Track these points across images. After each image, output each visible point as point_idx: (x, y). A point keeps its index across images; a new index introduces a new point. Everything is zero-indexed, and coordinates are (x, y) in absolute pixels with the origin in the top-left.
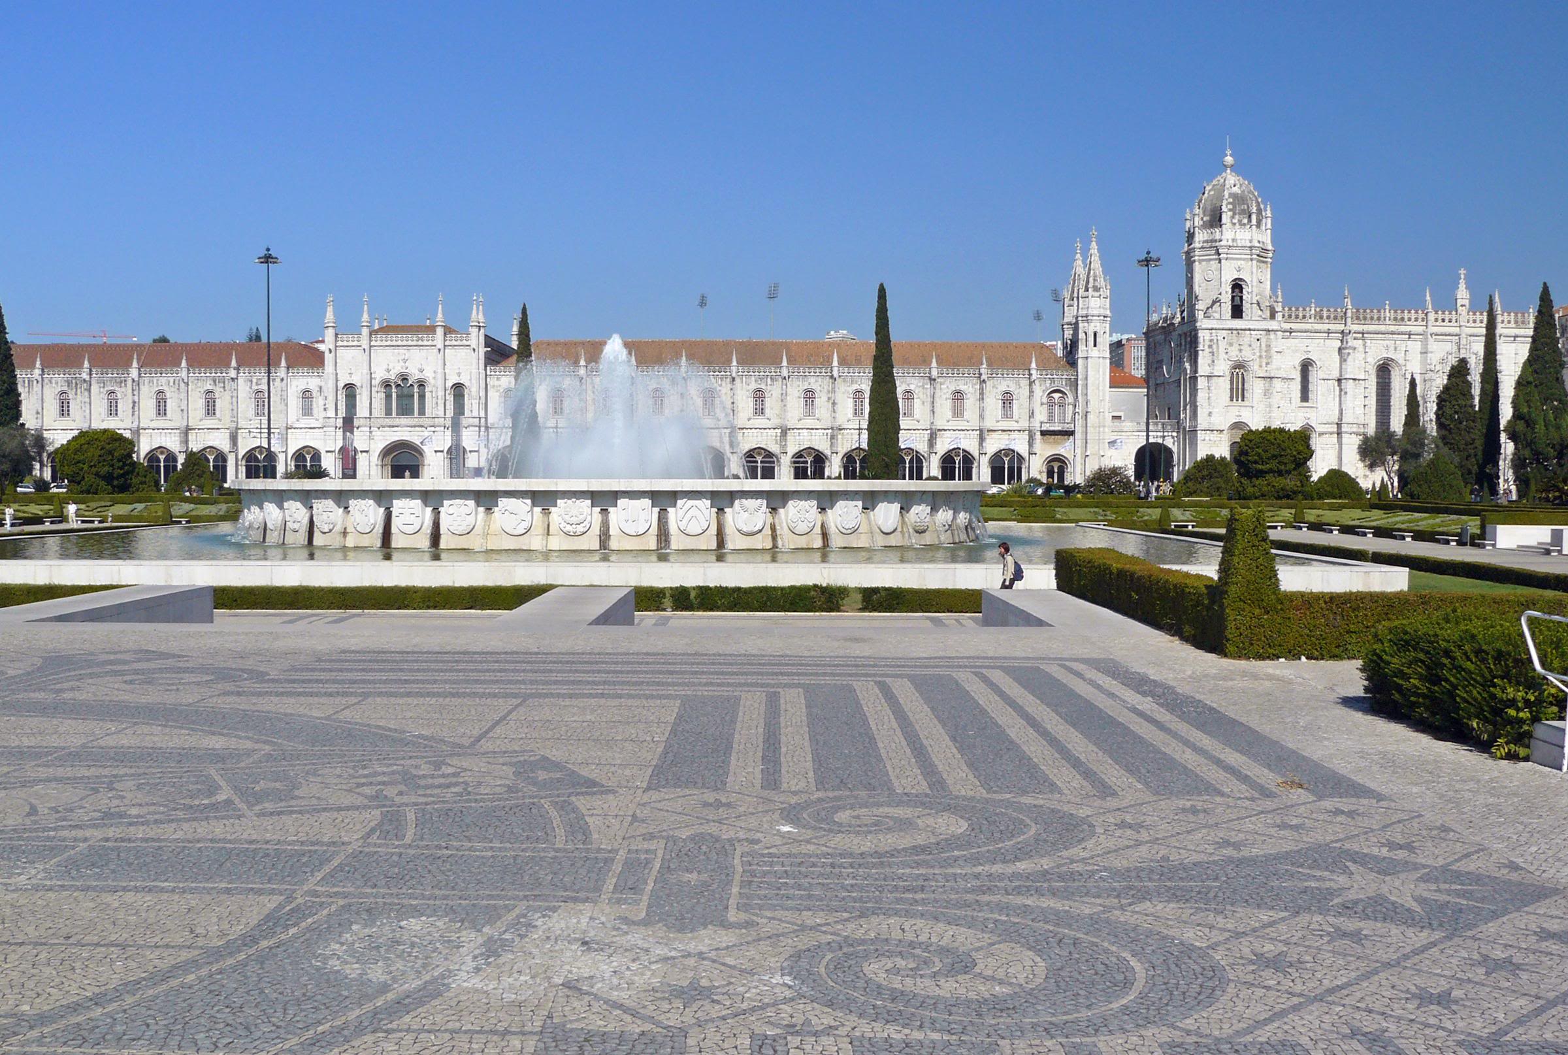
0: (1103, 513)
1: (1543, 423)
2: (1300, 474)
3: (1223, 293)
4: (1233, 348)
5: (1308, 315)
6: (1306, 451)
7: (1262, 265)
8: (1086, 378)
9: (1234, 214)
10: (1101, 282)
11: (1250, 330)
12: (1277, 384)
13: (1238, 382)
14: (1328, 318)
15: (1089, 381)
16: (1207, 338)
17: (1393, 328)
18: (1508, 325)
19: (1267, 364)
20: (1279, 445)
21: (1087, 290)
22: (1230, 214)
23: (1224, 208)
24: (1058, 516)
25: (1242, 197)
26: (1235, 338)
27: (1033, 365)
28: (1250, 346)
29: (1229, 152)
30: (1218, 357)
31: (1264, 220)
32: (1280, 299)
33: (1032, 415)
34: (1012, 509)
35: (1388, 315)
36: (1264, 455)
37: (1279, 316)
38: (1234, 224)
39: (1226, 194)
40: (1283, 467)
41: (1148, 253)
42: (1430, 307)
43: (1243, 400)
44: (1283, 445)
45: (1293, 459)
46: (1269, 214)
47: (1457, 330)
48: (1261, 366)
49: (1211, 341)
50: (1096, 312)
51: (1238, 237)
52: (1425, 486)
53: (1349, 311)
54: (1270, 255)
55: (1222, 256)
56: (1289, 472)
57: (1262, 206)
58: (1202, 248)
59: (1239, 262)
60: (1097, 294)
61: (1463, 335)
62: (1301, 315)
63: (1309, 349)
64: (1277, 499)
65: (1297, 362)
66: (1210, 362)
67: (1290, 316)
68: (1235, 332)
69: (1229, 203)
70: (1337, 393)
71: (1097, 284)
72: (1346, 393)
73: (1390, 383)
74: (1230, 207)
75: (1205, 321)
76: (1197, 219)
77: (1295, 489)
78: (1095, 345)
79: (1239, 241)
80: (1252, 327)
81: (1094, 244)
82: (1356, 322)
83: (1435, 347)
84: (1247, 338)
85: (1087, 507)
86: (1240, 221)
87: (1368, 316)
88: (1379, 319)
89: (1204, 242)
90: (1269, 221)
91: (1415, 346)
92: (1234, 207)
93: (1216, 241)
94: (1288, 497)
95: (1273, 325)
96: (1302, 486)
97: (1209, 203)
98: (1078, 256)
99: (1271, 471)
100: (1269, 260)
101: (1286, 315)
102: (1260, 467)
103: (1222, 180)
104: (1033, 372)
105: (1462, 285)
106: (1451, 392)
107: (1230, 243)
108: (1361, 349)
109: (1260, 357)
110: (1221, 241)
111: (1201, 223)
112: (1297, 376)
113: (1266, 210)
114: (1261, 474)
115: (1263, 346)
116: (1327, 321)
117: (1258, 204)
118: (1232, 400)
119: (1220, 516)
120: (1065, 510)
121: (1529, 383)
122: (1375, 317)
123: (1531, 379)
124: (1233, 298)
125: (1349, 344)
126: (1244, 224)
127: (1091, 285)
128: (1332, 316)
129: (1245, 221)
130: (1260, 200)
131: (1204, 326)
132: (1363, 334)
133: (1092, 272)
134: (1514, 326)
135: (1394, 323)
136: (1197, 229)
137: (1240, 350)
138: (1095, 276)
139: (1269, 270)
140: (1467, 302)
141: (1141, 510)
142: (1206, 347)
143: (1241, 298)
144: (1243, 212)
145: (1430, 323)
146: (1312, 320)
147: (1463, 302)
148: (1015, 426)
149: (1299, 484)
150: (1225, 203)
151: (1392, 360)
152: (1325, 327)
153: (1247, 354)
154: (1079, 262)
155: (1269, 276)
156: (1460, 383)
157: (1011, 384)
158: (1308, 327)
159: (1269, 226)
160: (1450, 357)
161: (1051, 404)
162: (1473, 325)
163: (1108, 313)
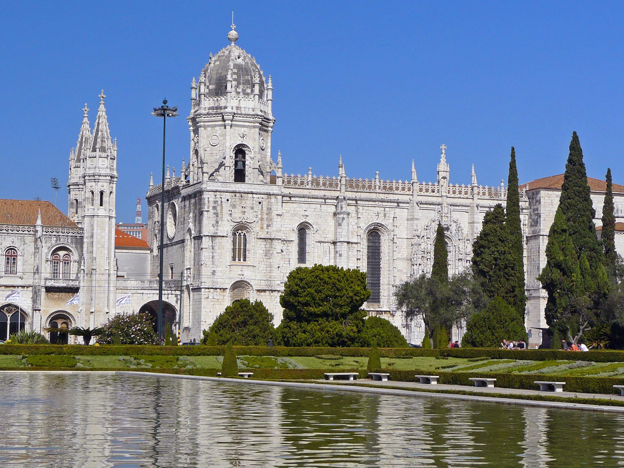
0: (135, 362)
1: (579, 272)
2: (356, 318)
3: (228, 157)
4: (236, 210)
5: (305, 182)
6: (363, 292)
7: (263, 133)
8: (92, 237)
9: (239, 84)
10: (108, 144)
11: (252, 193)
12: (278, 246)
13: (240, 243)
14: (324, 184)
15: (95, 240)
16: (211, 200)
17: (382, 196)
18: (483, 197)
19: (268, 226)
20: (334, 284)
21: (94, 150)
22: (234, 83)
23: (229, 77)
24: (79, 365)
25: (245, 68)
26: (237, 200)
27: (39, 222)
28: (252, 208)
29: (233, 27)
30: (222, 218)
31: (266, 91)
32: (280, 165)
33: (37, 271)
34: (20, 357)
35: (378, 183)
36: (317, 296)
37: (279, 181)
38: (239, 93)
39: (231, 64)
40: (338, 310)
41: (165, 102)
42: (416, 178)
43: (245, 260)
44: (339, 285)
45: (348, 300)
46: (270, 87)
47: (439, 200)
48: (262, 228)
49: (215, 202)
50: (103, 172)
51: (242, 106)
52: (488, 333)
53: (343, 179)
54: (271, 124)
55: (227, 122)
56: (344, 316)
57: (264, 79)
58: (208, 114)
59: (243, 129)
60: (104, 155)
61: (445, 205)
62: (299, 181)
63: (306, 213)
64: (331, 346)
65: (295, 225)
66: (214, 222)
67: (289, 182)
68: (238, 195)
69: (234, 73)
70: (332, 255)
71: (104, 145)
72: (341, 255)
73: (379, 247)
74: (235, 76)
75: (210, 183)
76: (202, 87)
77: (352, 334)
78: (101, 205)
79: (243, 109)
80: (254, 191)
81: (102, 107)
82: (349, 189)
83: (420, 215)
84: (249, 201)
85: (114, 354)
86: (244, 91)
87: (360, 184)
88: (370, 187)
89: (209, 109)
90: (270, 93)
91: (402, 213)
92: (239, 77)
93: (221, 108)
94: (343, 344)
95: (274, 189)
96: (359, 332)
97: (215, 72)
98: (86, 120)
99: (325, 315)
100: (270, 129)
101: (286, 180)
102: (312, 309)
103: (227, 52)
104: (39, 229)
105: (443, 160)
106: (489, 238)
107: (235, 111)
108: (354, 214)
109: (262, 219)
110: (226, 107)
111: (207, 91)
112: (294, 237)
113: (267, 82)
114: (313, 317)
115: (265, 209)
116: (323, 188)
117: (260, 77)
118: (234, 259)
119: (277, 365)
120: (89, 358)
121: (564, 231)
122: (367, 185)
123: (565, 227)
124: (236, 163)
125: (344, 209)
126: (248, 94)
127: (98, 146)
128: (328, 183)
129: (249, 91)
130: (262, 73)
131: (209, 188)
132: (356, 200)
133: (100, 133)
134: (488, 197)
135: (384, 191)
136: (202, 96)
137: (244, 212)
138: (103, 137)
139: (269, 138)
140: (447, 175)
141: (181, 357)
142: (211, 208)
143: (244, 163)
144: (247, 82)
145: (415, 193)
146: (309, 186)
147: (444, 174)
148: (19, 282)
149: (355, 329)
150: (230, 72)
151: (382, 225)
152: (321, 193)
153: (250, 216)
154: (87, 126)
155: (269, 144)
156: (498, 229)
157: (16, 239)
158: (306, 192)
159: (270, 97)
160: (433, 224)
161: (55, 262)
162: (453, 196)
163: (115, 173)
